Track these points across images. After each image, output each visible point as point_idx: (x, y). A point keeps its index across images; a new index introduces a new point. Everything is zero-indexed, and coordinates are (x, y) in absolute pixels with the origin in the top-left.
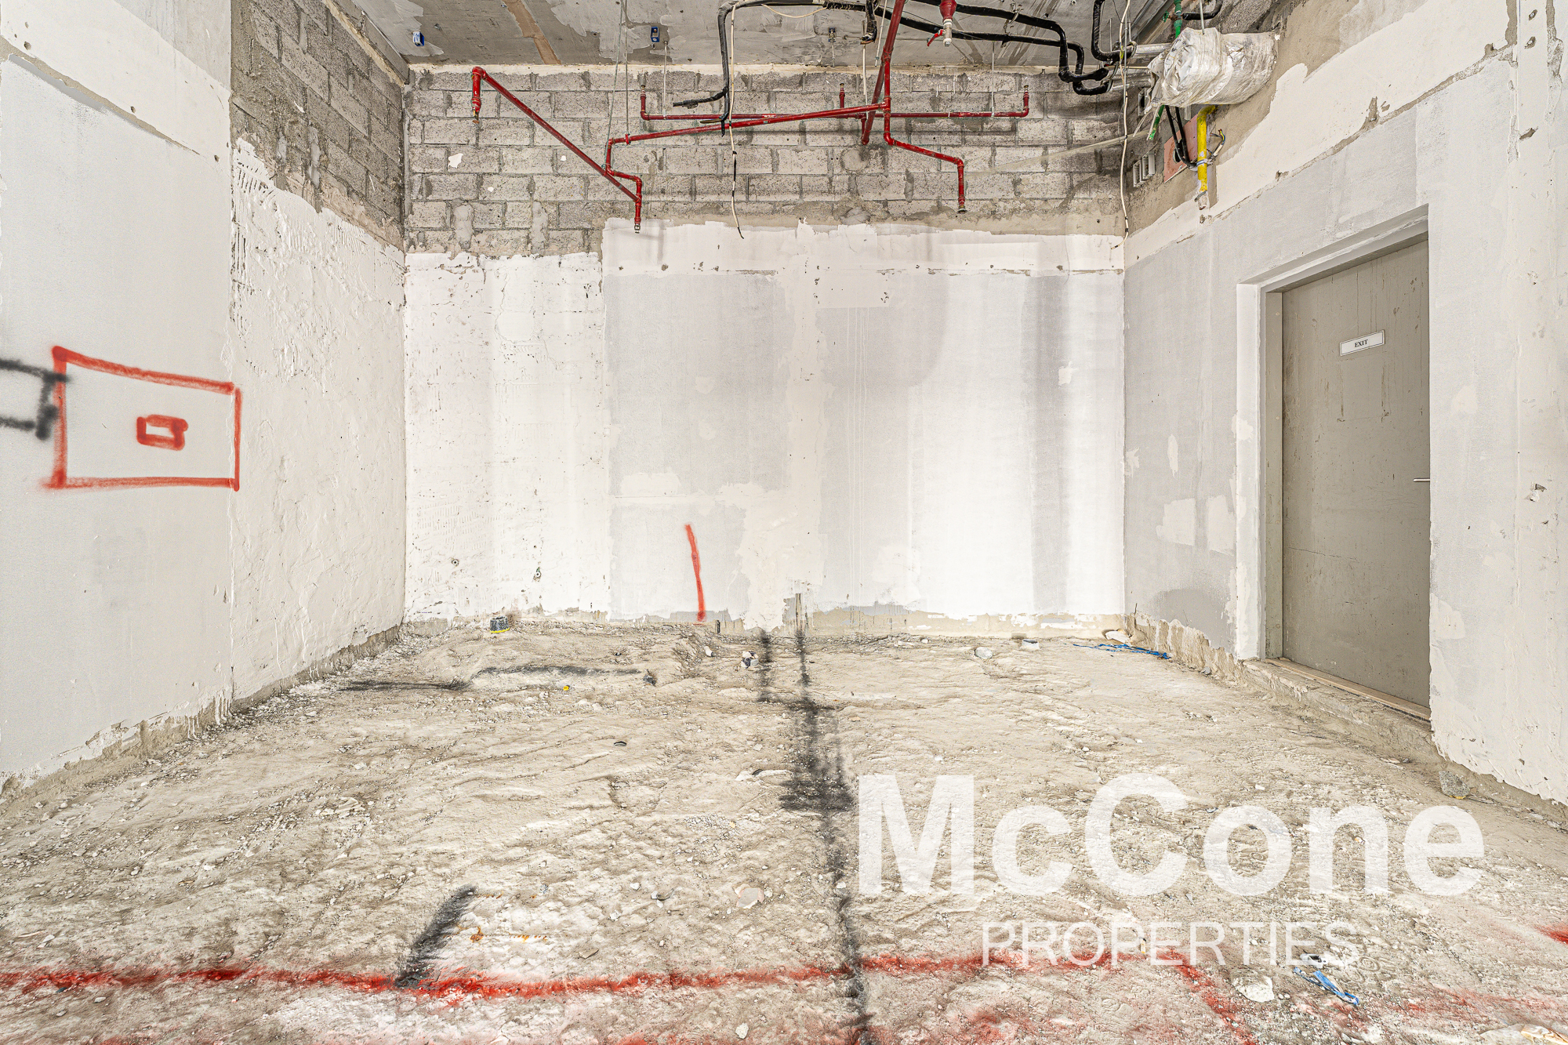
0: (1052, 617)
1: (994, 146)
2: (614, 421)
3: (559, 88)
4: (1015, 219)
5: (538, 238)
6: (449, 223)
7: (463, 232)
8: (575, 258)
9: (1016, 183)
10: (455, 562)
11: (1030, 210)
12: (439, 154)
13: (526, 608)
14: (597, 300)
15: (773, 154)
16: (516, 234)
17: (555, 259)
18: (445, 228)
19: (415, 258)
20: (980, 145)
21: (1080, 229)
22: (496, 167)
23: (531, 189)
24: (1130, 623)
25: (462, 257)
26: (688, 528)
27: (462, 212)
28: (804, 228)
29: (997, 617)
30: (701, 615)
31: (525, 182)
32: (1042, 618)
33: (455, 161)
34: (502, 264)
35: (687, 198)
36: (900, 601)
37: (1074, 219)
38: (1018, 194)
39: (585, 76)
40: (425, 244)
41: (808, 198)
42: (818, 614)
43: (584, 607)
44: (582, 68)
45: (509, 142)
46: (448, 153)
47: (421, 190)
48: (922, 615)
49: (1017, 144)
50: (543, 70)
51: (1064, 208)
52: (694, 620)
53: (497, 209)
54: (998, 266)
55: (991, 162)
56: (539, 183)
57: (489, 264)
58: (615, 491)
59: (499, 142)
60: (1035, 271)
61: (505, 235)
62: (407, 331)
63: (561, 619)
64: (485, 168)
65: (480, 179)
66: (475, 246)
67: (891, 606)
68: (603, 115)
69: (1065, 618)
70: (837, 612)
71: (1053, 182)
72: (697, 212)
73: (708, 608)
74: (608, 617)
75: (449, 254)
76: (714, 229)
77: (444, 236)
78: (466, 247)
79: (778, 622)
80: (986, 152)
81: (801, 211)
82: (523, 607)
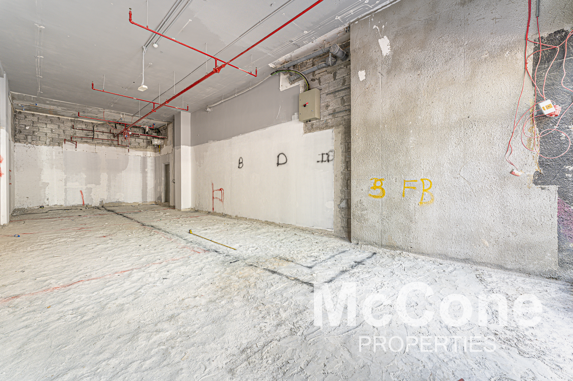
0: (144, 202)
1: (135, 138)
2: (65, 174)
3: (53, 119)
4: (139, 149)
5: (48, 143)
6: (26, 138)
7: (29, 140)
8: (57, 147)
9: (139, 144)
10: (28, 198)
11: (141, 148)
12: (23, 126)
13: (45, 205)
14: (61, 154)
15: (98, 135)
16: (43, 142)
17: (52, 147)
18: (25, 139)
19: (17, 144)
20: (133, 138)
21: (148, 151)
22: (38, 130)
23: (46, 134)
24: (155, 202)
25: (29, 145)
26: (81, 191)
27: (29, 137)
28: (103, 147)
29: (136, 202)
30: (84, 204)
31: (45, 133)
32: (143, 202)
33: (27, 128)
34: (39, 146)
35: (81, 140)
36: (120, 200)
37: (148, 150)
38: (139, 145)
39: (59, 118)
40: (20, 142)
41: (104, 142)
42: (106, 203)
43: (58, 204)
44: (58, 116)
45: (41, 126)
46: (26, 126)
47: (18, 132)
48: (124, 203)
49: (139, 138)
50: (49, 115)
51: (146, 148)
52: (82, 205)
53: (38, 138)
54: (136, 155)
55: (135, 141)
56: (48, 134)
57: (36, 146)
58: (65, 185)
59: (38, 126)
60: (142, 156)
61: (40, 142)
62: (15, 157)
63: (53, 206)
64: (35, 130)
65: (34, 132)
66: (32, 143)
67: (119, 202)
68: (63, 124)
69: (147, 202)
70: (109, 203)
71: (145, 144)
72: (83, 142)
73: (85, 203)
74: (64, 206)
75: (26, 144)
76: (86, 145)
77: (25, 141)
78: (30, 143)
79: (99, 205)
80: (134, 139)
81: (103, 144)
82: (44, 205)
